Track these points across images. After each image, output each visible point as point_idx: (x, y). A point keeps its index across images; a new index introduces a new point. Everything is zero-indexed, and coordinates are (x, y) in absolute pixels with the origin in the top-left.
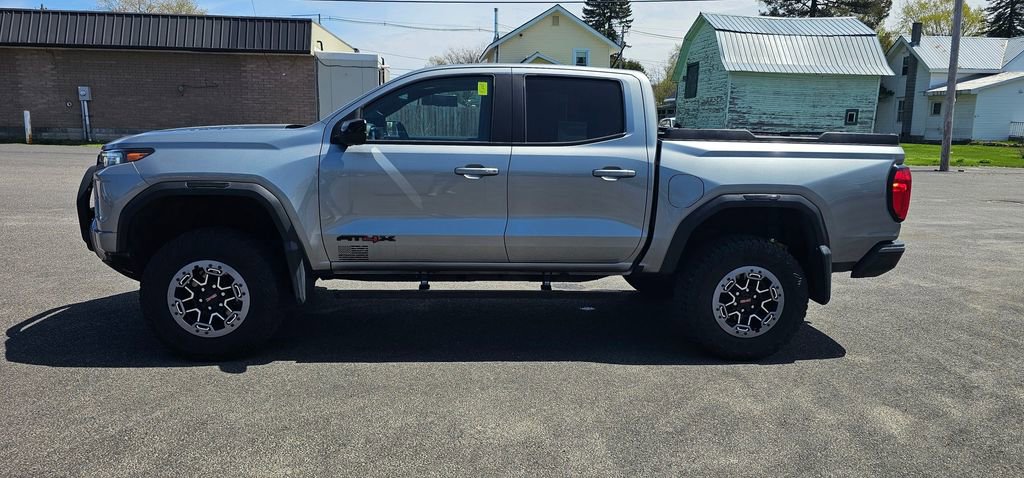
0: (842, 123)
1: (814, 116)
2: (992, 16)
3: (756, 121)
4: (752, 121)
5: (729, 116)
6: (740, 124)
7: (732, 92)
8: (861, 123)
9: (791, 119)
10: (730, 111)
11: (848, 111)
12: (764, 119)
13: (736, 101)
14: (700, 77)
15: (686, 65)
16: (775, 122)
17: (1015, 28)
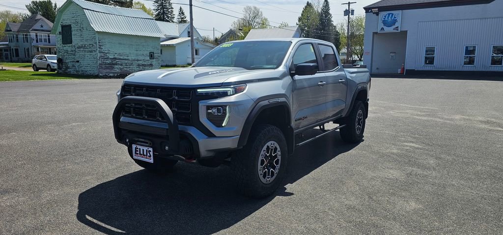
0: (148, 58)
1: (137, 55)
2: (157, 13)
3: (112, 57)
4: (110, 57)
5: (99, 55)
6: (106, 58)
7: (99, 42)
8: (156, 58)
9: (128, 56)
10: (99, 52)
11: (150, 53)
12: (116, 56)
13: (102, 47)
14: (73, 33)
15: (60, 26)
16: (121, 57)
17: (165, 19)
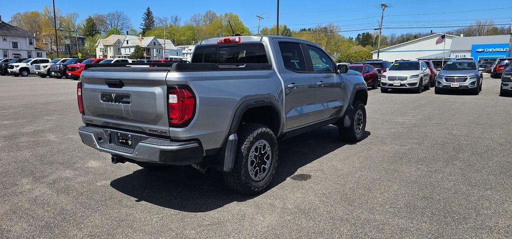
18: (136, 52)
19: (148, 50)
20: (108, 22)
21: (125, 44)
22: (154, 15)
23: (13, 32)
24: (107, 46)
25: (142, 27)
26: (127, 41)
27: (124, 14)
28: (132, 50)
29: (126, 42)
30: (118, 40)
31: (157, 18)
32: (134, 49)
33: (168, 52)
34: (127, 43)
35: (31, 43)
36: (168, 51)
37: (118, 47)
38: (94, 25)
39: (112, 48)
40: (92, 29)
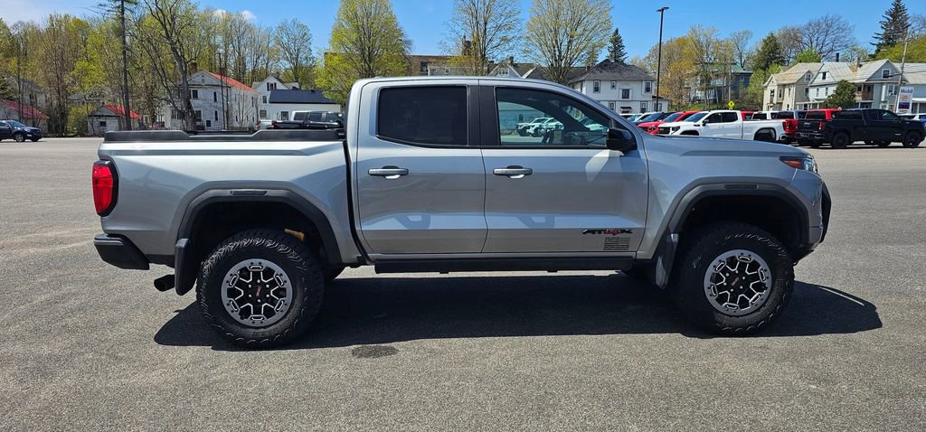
18: (838, 93)
19: (869, 88)
20: (805, 39)
21: (819, 80)
22: (909, 13)
23: (626, 74)
24: (784, 85)
25: (877, 41)
26: (824, 74)
27: (842, 20)
28: (832, 90)
29: (821, 75)
30: (809, 72)
31: (917, 18)
32: (835, 88)
33: (909, 92)
34: (824, 78)
35: (648, 90)
36: (910, 88)
37: (804, 86)
38: (776, 47)
39: (793, 89)
40: (772, 56)
